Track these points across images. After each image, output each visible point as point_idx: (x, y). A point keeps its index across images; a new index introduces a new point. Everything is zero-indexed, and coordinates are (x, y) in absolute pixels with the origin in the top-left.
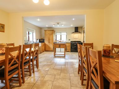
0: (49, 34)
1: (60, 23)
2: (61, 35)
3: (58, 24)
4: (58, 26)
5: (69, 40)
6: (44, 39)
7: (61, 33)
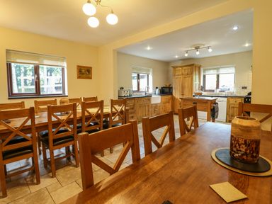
0: (182, 74)
4: (198, 53)
5: (244, 88)
6: (172, 88)
7: (218, 69)
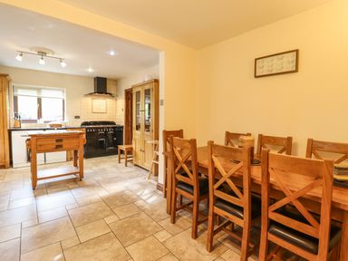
1: (53, 53)
2: (39, 101)
3: (42, 53)
5: (77, 117)
7: (39, 90)
